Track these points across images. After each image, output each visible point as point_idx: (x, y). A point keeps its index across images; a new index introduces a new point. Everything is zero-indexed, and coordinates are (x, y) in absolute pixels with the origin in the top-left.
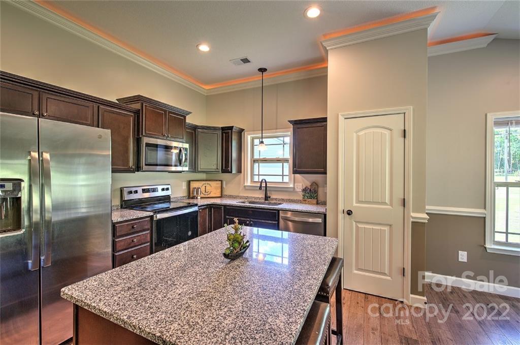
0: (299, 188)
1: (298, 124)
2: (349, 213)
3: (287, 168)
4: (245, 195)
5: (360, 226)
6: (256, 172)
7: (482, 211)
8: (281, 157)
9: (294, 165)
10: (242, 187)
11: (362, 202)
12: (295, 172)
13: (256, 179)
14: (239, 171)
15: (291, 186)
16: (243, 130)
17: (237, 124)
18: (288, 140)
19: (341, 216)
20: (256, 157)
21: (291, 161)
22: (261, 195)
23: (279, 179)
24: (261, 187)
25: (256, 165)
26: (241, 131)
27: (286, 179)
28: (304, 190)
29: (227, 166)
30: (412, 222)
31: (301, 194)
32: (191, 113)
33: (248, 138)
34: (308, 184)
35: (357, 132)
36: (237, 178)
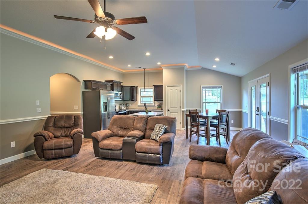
0: (156, 105)
1: (156, 87)
2: (169, 110)
3: (153, 99)
4: (138, 108)
5: (171, 113)
6: (142, 100)
7: (200, 109)
8: (150, 96)
9: (155, 99)
10: (137, 105)
11: (171, 107)
12: (155, 100)
13: (142, 103)
14: (136, 100)
15: (154, 104)
16: (137, 87)
17: (136, 85)
18: (152, 90)
19: (167, 111)
20: (142, 95)
21: (154, 97)
22: (144, 108)
23: (150, 103)
24: (144, 105)
25: (142, 98)
27: (152, 103)
28: (158, 106)
29: (133, 98)
30: (182, 111)
31: (157, 107)
32: (122, 82)
33: (139, 89)
34: (159, 104)
35: (170, 90)
36: (136, 102)
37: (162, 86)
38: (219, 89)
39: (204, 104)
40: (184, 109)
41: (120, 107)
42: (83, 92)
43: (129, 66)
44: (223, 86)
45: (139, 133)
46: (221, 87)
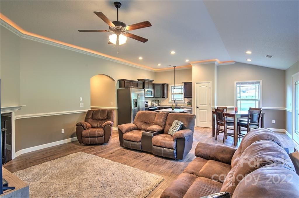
0: (186, 102)
1: (185, 84)
2: (198, 107)
3: (183, 96)
4: (169, 105)
5: (200, 110)
6: (173, 97)
7: (234, 107)
8: (180, 93)
9: (184, 95)
10: (168, 102)
11: (200, 104)
12: (185, 97)
13: (173, 99)
14: (167, 97)
15: (184, 101)
16: (168, 84)
18: (183, 87)
19: (196, 108)
20: (172, 92)
21: (183, 94)
22: (174, 105)
23: (180, 99)
24: (174, 102)
25: (173, 95)
26: (168, 85)
27: (182, 99)
28: (188, 103)
29: (164, 96)
30: (212, 109)
31: (187, 104)
32: (153, 80)
33: (170, 86)
34: (189, 101)
35: (199, 87)
36: (167, 99)
37: (191, 83)
38: (258, 85)
39: (239, 102)
40: (214, 106)
41: (152, 103)
42: (117, 90)
43: (159, 65)
44: (261, 81)
45: (157, 128)
46: (259, 83)
